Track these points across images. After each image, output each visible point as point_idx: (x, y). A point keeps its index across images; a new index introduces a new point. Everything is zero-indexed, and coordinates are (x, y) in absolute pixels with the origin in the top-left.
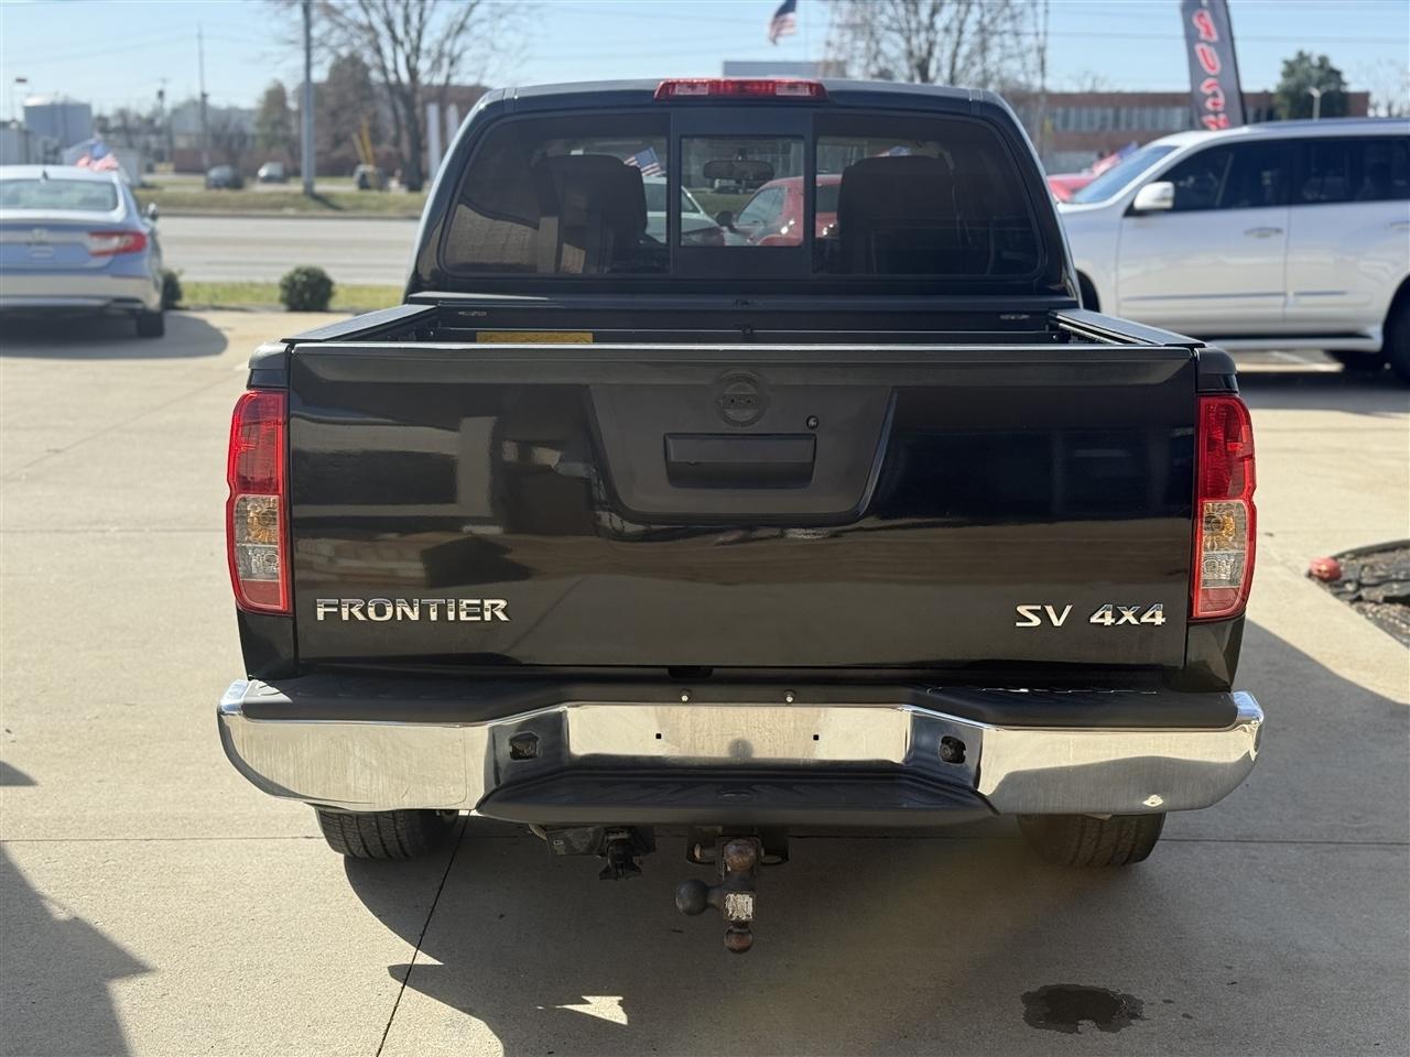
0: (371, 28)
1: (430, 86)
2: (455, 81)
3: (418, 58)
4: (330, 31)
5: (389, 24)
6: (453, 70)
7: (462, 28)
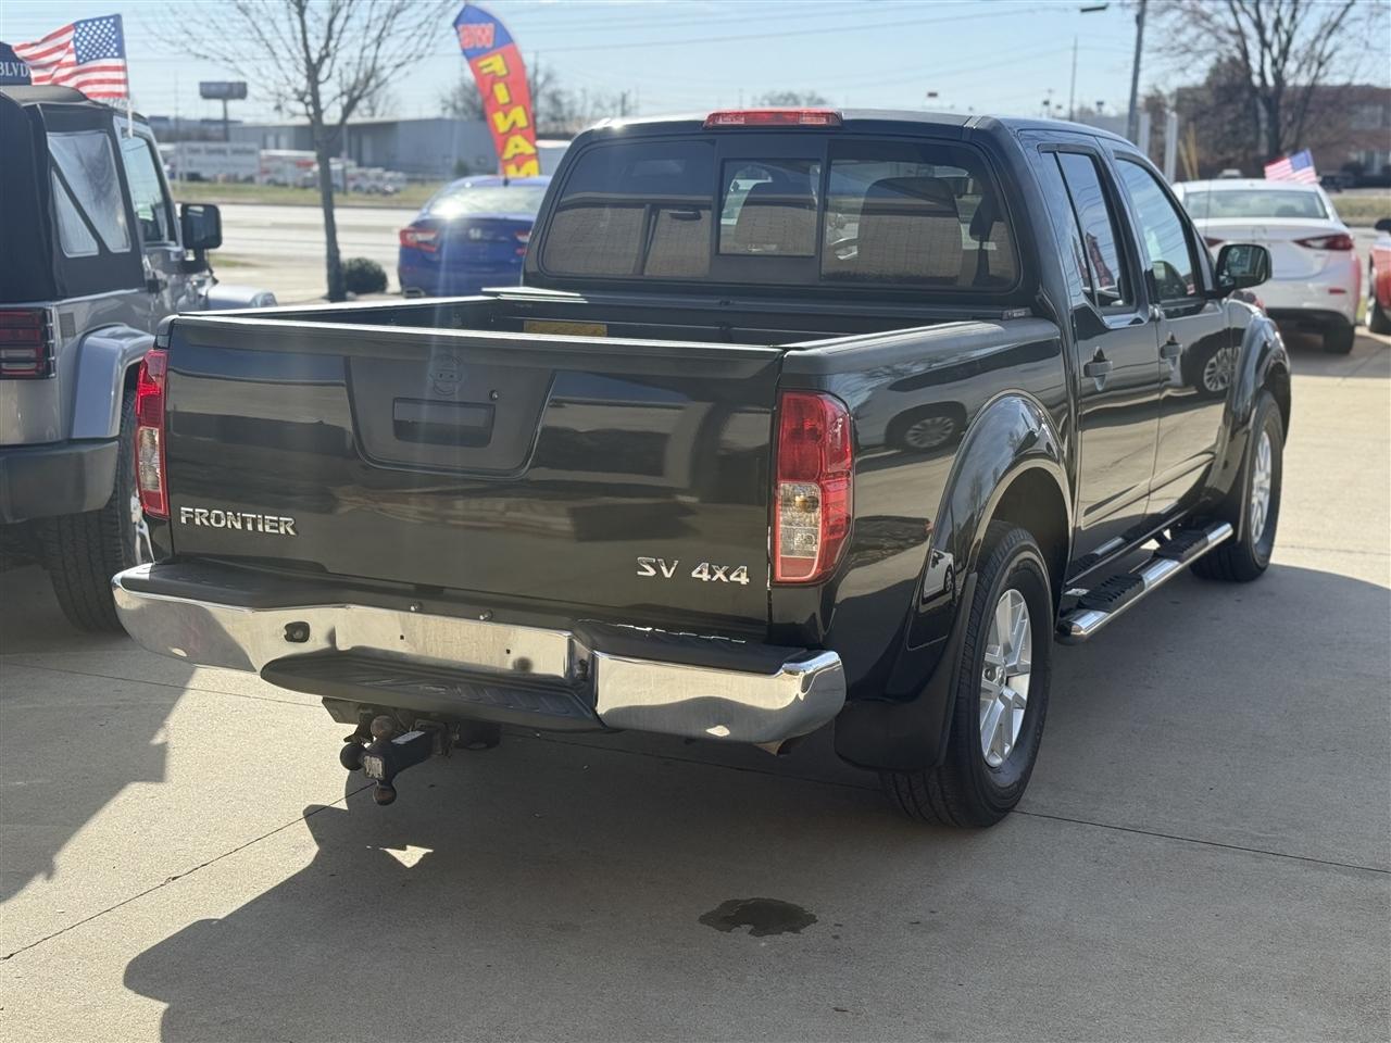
0: (1239, 33)
1: (1295, 87)
2: (1322, 82)
3: (1285, 60)
4: (1199, 37)
5: (1259, 26)
6: (1322, 71)
7: (1336, 26)
